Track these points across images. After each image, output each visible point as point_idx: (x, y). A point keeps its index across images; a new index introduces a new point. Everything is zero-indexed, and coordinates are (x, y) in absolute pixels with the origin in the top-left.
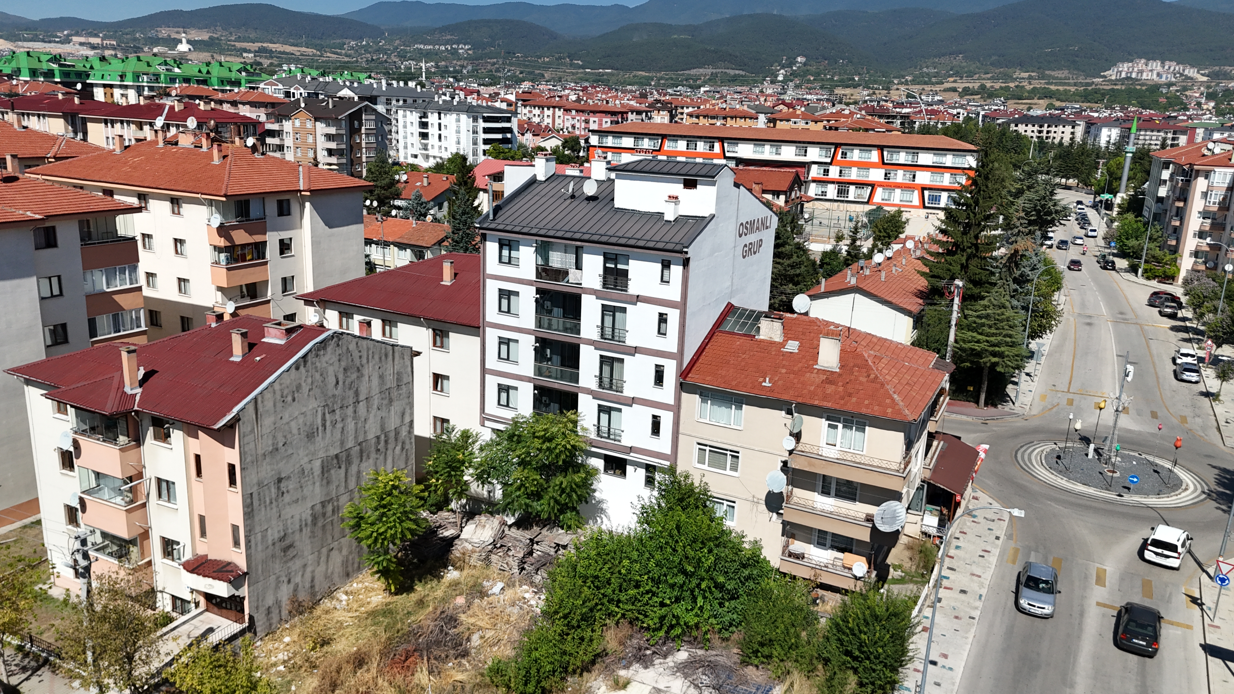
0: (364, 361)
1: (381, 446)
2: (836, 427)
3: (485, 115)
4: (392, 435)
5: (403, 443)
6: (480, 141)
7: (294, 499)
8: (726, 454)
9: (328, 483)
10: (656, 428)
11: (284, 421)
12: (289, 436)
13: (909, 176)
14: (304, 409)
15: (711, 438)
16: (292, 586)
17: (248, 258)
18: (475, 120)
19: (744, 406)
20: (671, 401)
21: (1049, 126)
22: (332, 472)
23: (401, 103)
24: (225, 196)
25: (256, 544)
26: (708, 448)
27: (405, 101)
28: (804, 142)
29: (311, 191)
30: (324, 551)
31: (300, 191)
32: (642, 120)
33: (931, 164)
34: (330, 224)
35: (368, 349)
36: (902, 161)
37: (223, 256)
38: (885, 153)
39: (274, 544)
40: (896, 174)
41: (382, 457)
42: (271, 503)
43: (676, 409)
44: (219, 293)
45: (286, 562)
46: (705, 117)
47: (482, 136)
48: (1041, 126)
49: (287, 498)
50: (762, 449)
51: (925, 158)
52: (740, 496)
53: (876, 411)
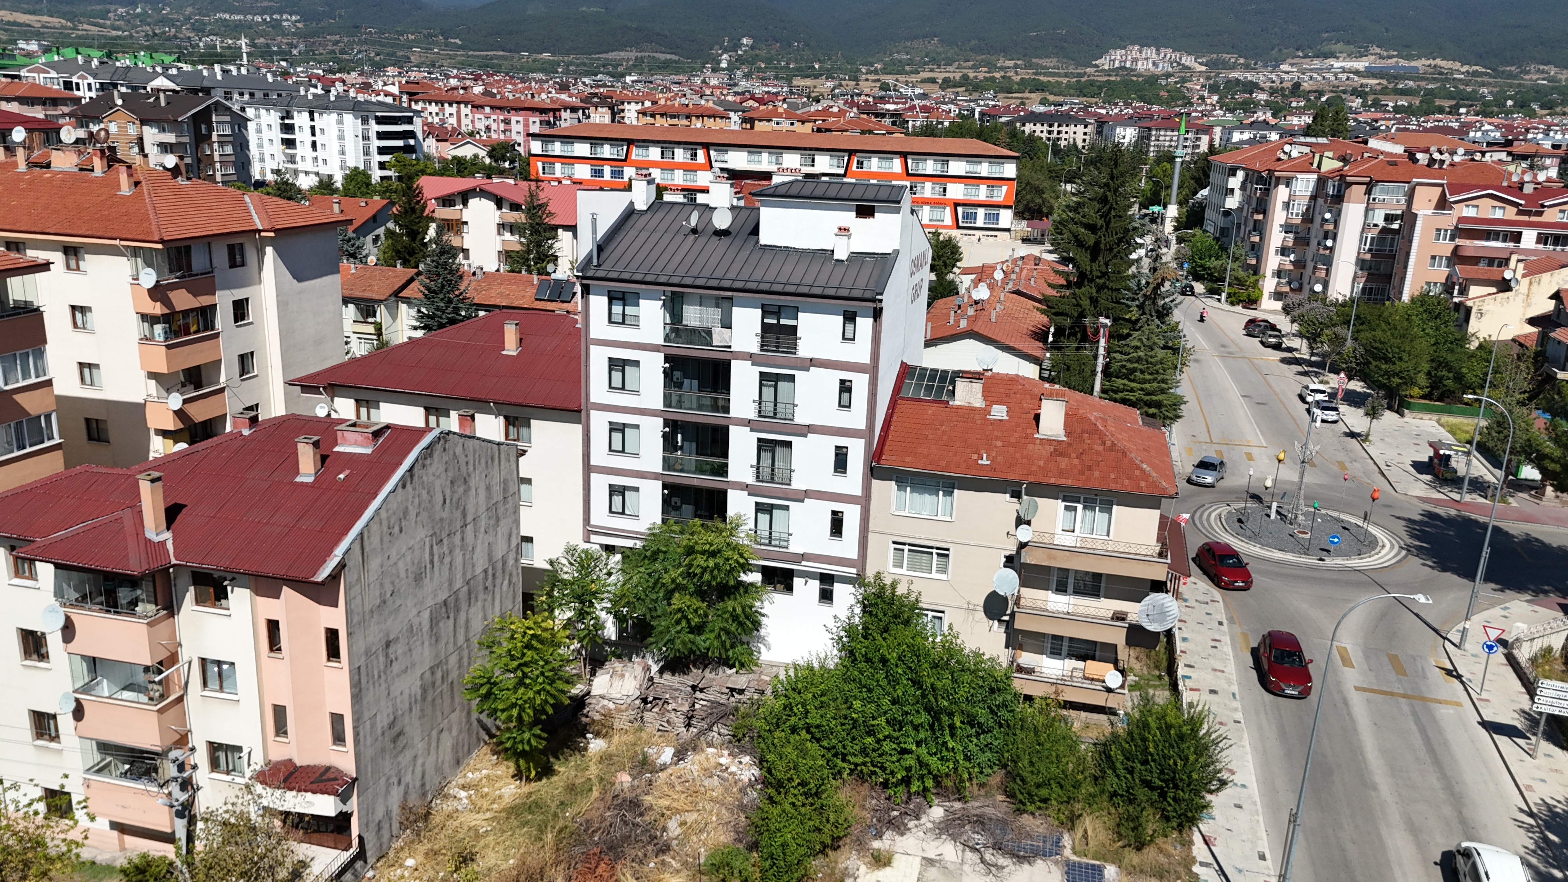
0: (471, 468)
1: (489, 583)
2: (1075, 509)
3: (378, 114)
4: (499, 565)
5: (511, 575)
6: (374, 150)
7: (404, 667)
8: (931, 553)
9: (437, 640)
10: (837, 526)
11: (392, 561)
12: (397, 581)
13: (939, 189)
14: (412, 543)
15: (911, 535)
16: (402, 787)
17: (193, 328)
18: (365, 121)
19: (956, 491)
20: (858, 492)
21: (1059, 126)
22: (441, 624)
23: (246, 97)
24: (162, 241)
25: (365, 737)
26: (906, 548)
27: (252, 95)
28: (811, 149)
29: (276, 231)
30: (434, 733)
31: (260, 231)
32: (579, 121)
33: (964, 174)
34: (299, 277)
35: (474, 451)
36: (929, 171)
37: (159, 329)
38: (909, 162)
39: (383, 734)
40: (923, 188)
41: (490, 598)
42: (380, 677)
43: (865, 501)
44: (153, 382)
45: (396, 756)
46: (662, 115)
47: (376, 143)
48: (1051, 126)
49: (396, 668)
50: (979, 543)
51: (957, 167)
52: (949, 603)
53: (1126, 485)
